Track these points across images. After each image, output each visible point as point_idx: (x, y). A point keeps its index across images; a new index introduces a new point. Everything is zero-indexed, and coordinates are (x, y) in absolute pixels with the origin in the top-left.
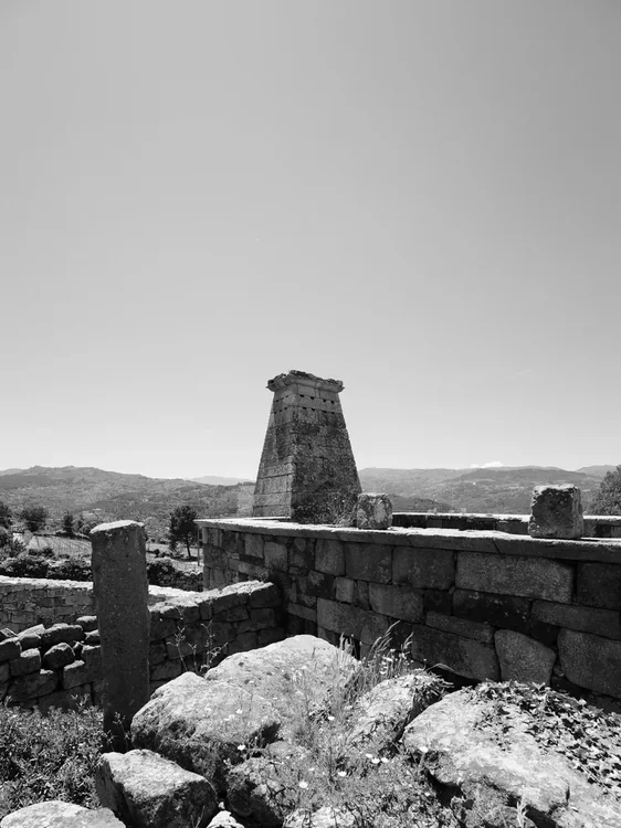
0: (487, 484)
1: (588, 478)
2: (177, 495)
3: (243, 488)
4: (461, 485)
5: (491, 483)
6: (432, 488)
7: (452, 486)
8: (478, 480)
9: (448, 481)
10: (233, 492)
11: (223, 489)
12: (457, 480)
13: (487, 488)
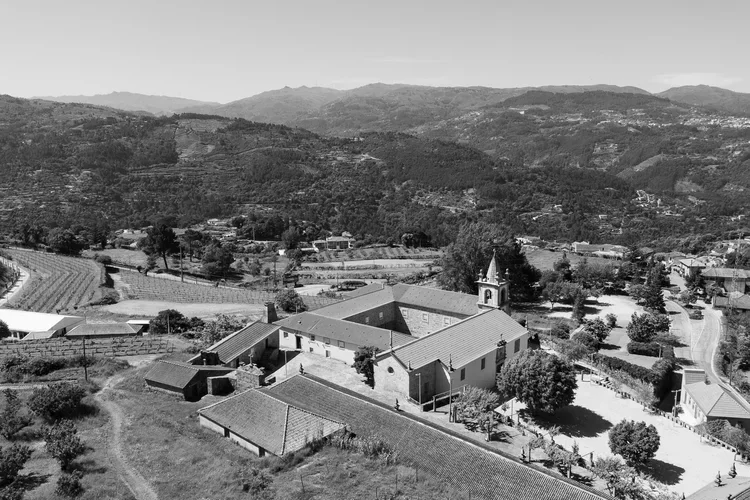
0: (540, 112)
1: (672, 107)
2: (78, 133)
3: (183, 123)
4: (503, 115)
5: (546, 112)
6: (464, 118)
7: (492, 115)
8: (527, 108)
9: (487, 107)
10: (167, 129)
11: (151, 123)
12: (499, 105)
13: (538, 119)
